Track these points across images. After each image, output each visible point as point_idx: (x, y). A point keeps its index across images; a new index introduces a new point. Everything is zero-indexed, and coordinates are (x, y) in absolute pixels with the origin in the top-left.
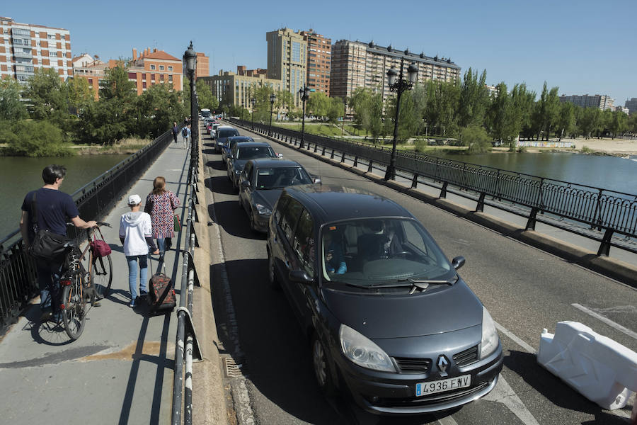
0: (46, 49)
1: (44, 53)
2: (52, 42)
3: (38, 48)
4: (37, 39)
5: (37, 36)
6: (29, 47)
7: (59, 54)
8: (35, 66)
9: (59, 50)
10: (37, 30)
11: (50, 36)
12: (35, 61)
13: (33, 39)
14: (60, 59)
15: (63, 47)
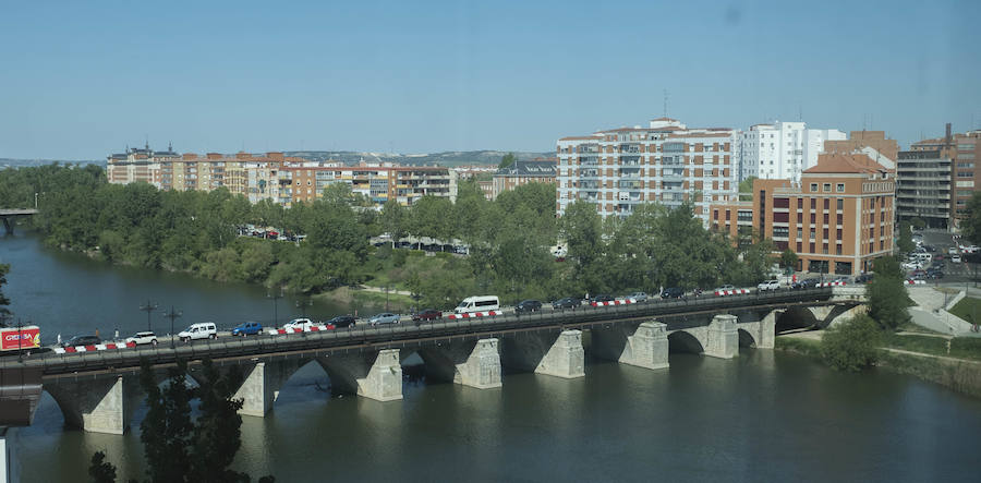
0: (701, 167)
1: (699, 173)
2: (708, 156)
3: (692, 166)
4: (692, 153)
5: (692, 149)
6: (679, 166)
7: (714, 173)
8: (686, 191)
9: (716, 166)
10: (692, 141)
11: (706, 147)
12: (687, 185)
13: (686, 154)
14: (716, 179)
15: (721, 161)
